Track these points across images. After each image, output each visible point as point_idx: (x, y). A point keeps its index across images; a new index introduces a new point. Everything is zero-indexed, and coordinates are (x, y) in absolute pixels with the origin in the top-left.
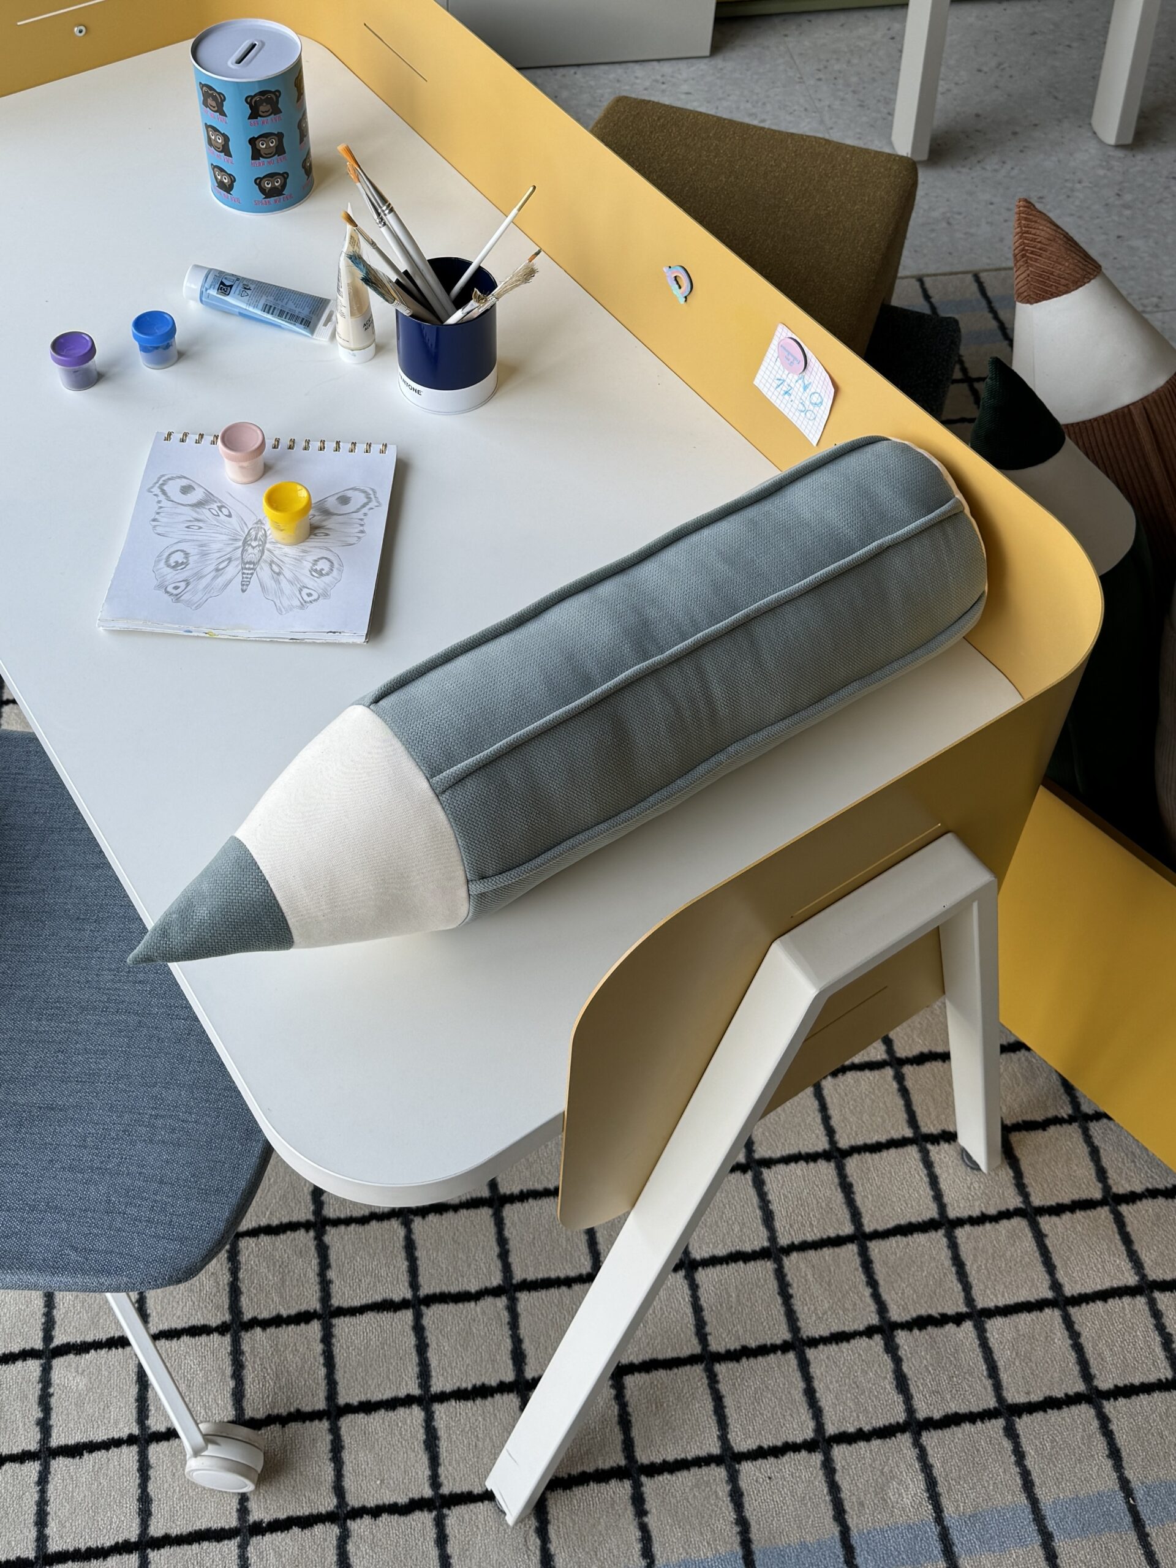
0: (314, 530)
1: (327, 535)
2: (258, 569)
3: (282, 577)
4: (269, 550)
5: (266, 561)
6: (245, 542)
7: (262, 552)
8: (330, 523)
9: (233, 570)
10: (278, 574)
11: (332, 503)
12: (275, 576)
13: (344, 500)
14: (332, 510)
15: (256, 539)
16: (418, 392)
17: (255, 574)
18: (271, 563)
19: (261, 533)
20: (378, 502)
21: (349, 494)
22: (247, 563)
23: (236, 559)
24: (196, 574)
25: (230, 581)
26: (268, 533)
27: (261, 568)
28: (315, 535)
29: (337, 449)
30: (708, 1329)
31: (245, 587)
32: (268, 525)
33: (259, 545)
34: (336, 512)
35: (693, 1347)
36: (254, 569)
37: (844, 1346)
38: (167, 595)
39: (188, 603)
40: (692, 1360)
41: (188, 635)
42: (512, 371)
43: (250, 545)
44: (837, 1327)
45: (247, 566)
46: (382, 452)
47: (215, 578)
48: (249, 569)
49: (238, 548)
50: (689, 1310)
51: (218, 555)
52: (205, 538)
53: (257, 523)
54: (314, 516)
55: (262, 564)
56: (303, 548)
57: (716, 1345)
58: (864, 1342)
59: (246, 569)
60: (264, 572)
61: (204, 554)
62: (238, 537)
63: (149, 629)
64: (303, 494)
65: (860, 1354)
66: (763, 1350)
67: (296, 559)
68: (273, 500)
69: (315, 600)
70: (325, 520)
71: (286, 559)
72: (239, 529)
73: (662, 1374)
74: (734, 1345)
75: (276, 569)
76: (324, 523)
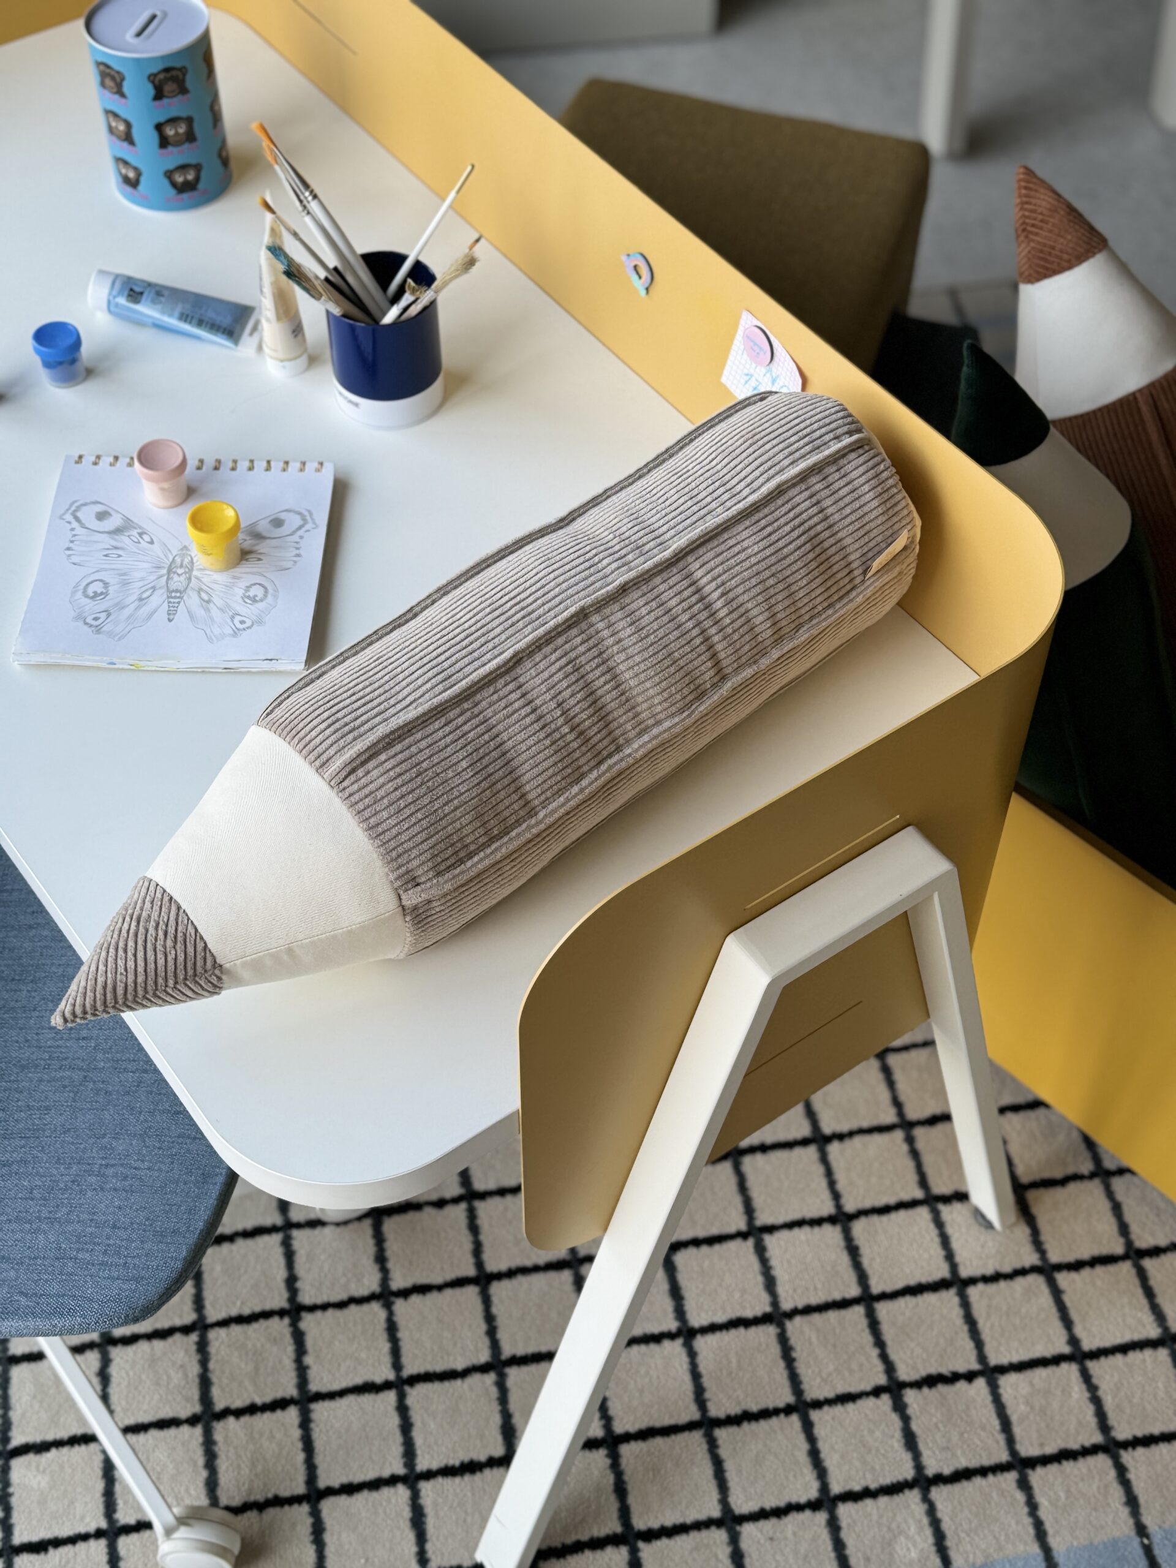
0: (245, 555)
1: (260, 559)
2: (185, 598)
3: (211, 605)
4: (197, 578)
5: (193, 589)
6: (169, 571)
7: (189, 579)
8: (262, 547)
9: (158, 599)
10: (208, 602)
11: (264, 527)
12: (204, 604)
13: (278, 523)
14: (265, 534)
15: (181, 566)
16: (356, 405)
17: (182, 603)
18: (200, 590)
19: (187, 560)
20: (314, 523)
21: (283, 516)
22: (173, 591)
23: (161, 588)
24: (116, 605)
25: (155, 611)
26: (195, 560)
27: (189, 597)
28: (247, 560)
29: (268, 469)
30: (707, 1395)
31: (171, 617)
32: (195, 552)
33: (185, 573)
34: (268, 535)
35: (693, 1414)
36: (181, 598)
37: (850, 1407)
38: (86, 627)
39: (110, 634)
40: (691, 1426)
41: (112, 668)
42: (460, 382)
43: (175, 573)
44: (842, 1387)
45: (173, 594)
46: (318, 470)
47: (137, 608)
48: (175, 597)
49: (161, 576)
50: (687, 1378)
51: (141, 584)
52: (126, 566)
53: (182, 549)
54: (245, 540)
55: (189, 592)
56: (235, 574)
57: (716, 1411)
58: (871, 1402)
59: (172, 597)
60: (192, 600)
61: (125, 584)
62: (163, 565)
63: (68, 662)
64: (230, 513)
65: (866, 1415)
66: (765, 1414)
67: (227, 586)
68: (198, 522)
69: (248, 628)
70: (257, 544)
71: (216, 587)
72: (163, 557)
73: (659, 1441)
74: (734, 1410)
75: (206, 597)
76: (256, 548)
